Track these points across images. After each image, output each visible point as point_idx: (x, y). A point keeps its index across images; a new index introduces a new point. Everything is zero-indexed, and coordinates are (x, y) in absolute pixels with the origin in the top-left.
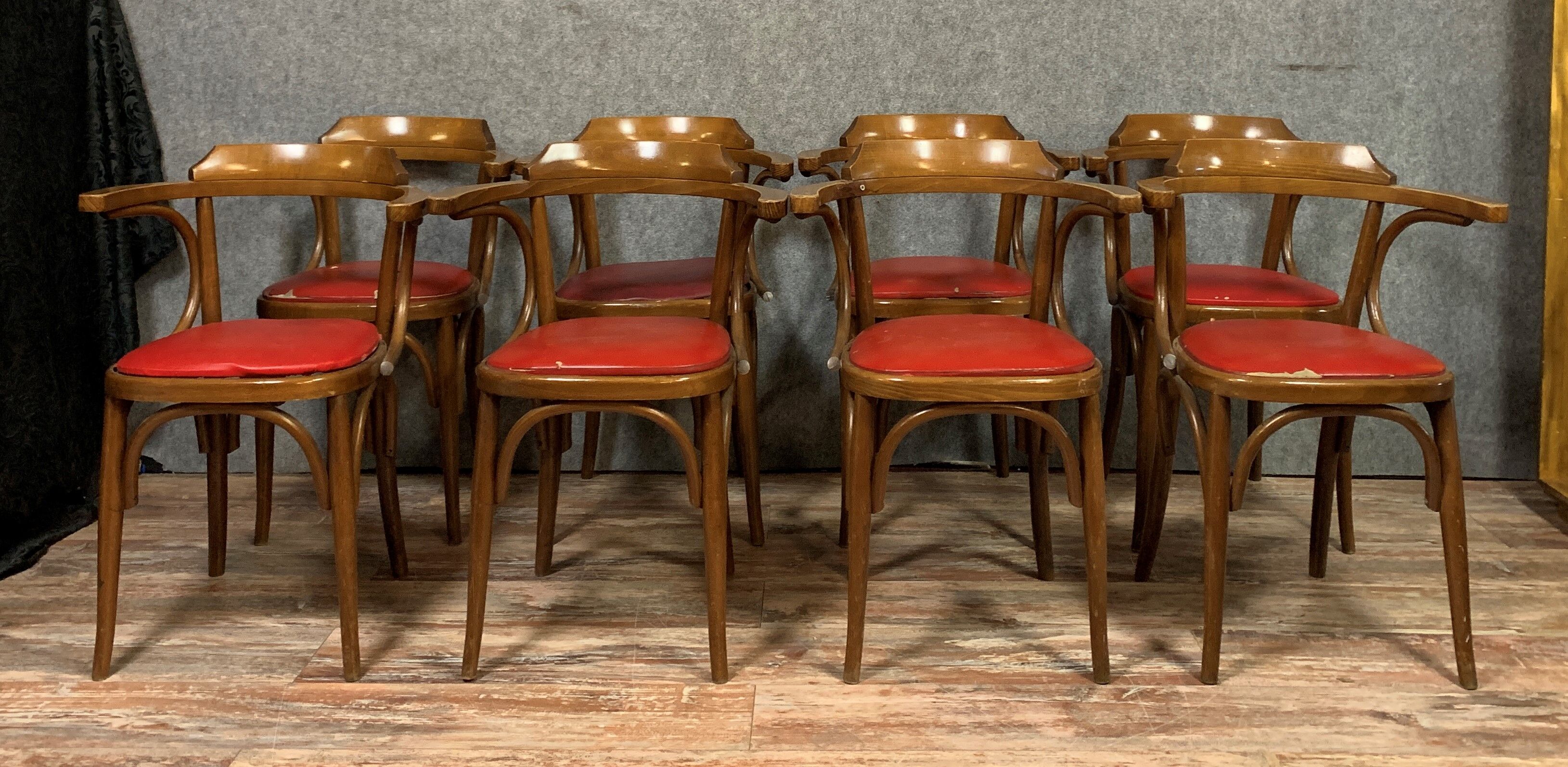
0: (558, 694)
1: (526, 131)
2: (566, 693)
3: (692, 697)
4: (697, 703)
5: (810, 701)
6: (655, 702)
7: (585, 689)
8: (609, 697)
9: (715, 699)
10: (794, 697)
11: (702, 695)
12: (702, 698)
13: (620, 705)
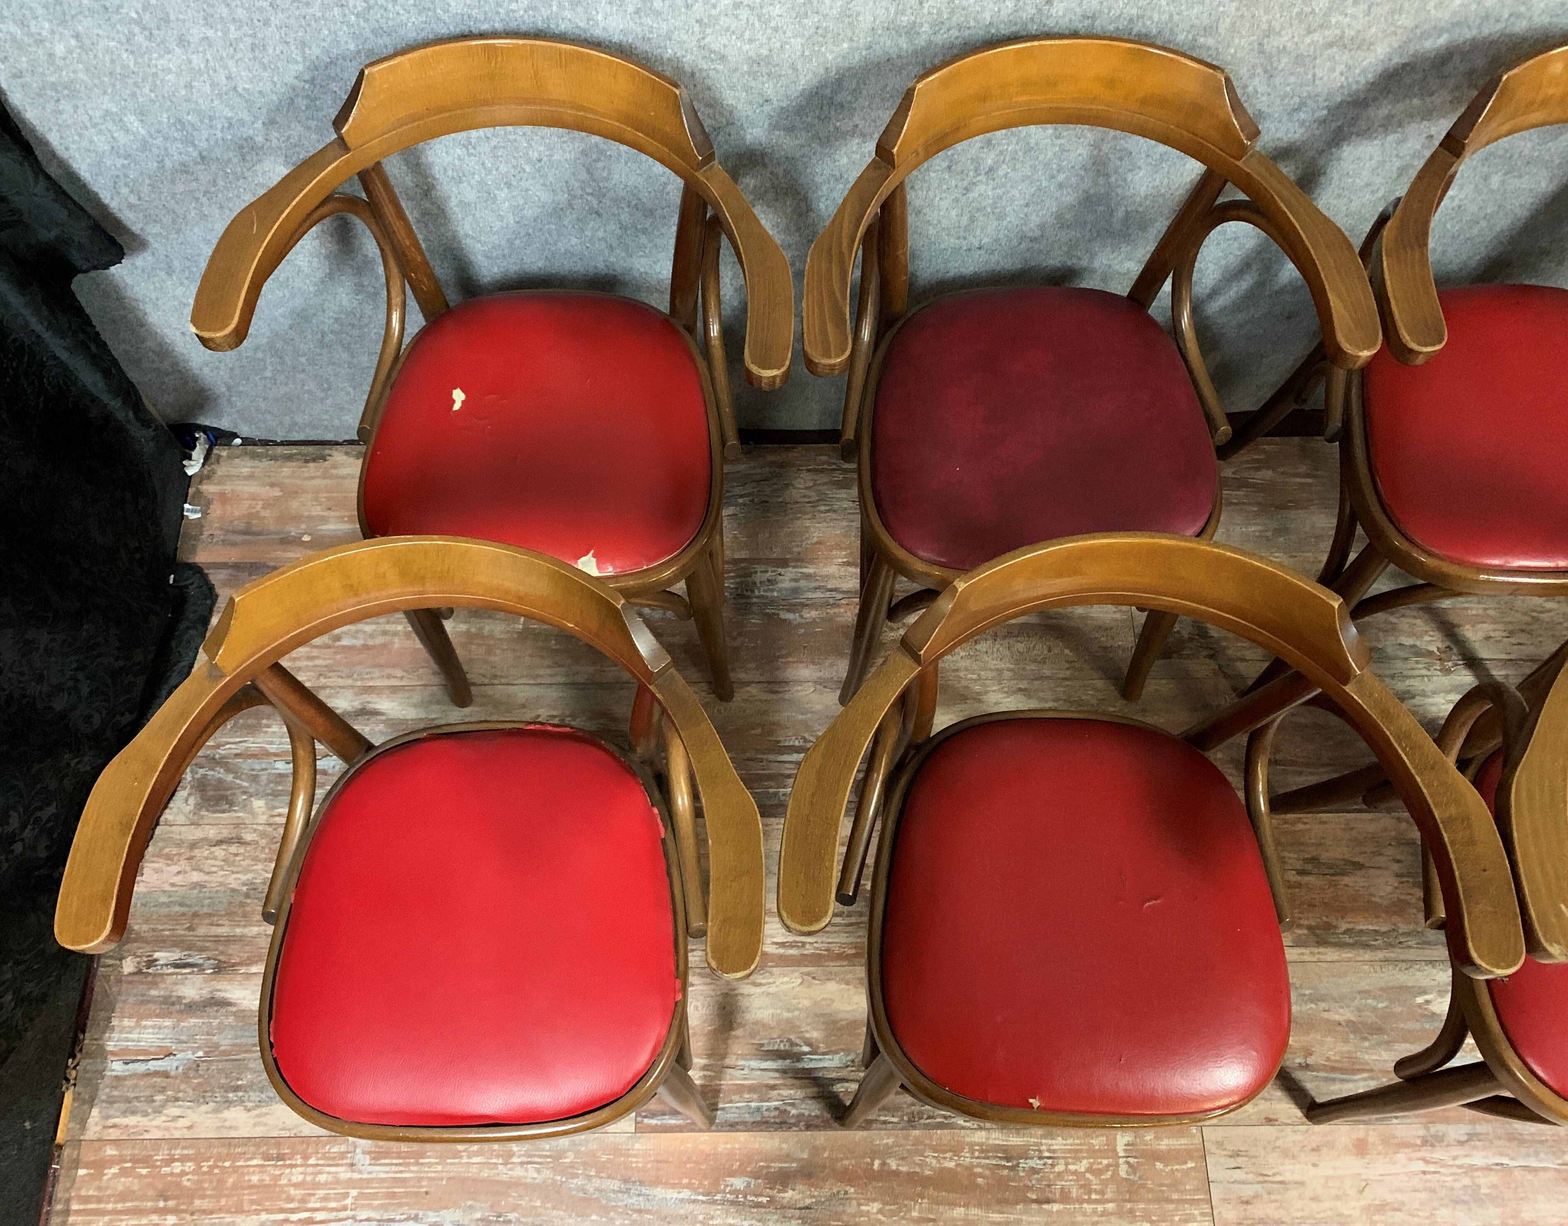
0: (966, 1159)
1: (751, 41)
2: (977, 1154)
3: (1131, 1160)
4: (1140, 1178)
5: (1274, 1171)
6: (1088, 1175)
7: (997, 1142)
8: (1031, 1163)
9: (1159, 1165)
10: (1253, 1160)
11: (1142, 1157)
12: (1143, 1164)
13: (1049, 1186)
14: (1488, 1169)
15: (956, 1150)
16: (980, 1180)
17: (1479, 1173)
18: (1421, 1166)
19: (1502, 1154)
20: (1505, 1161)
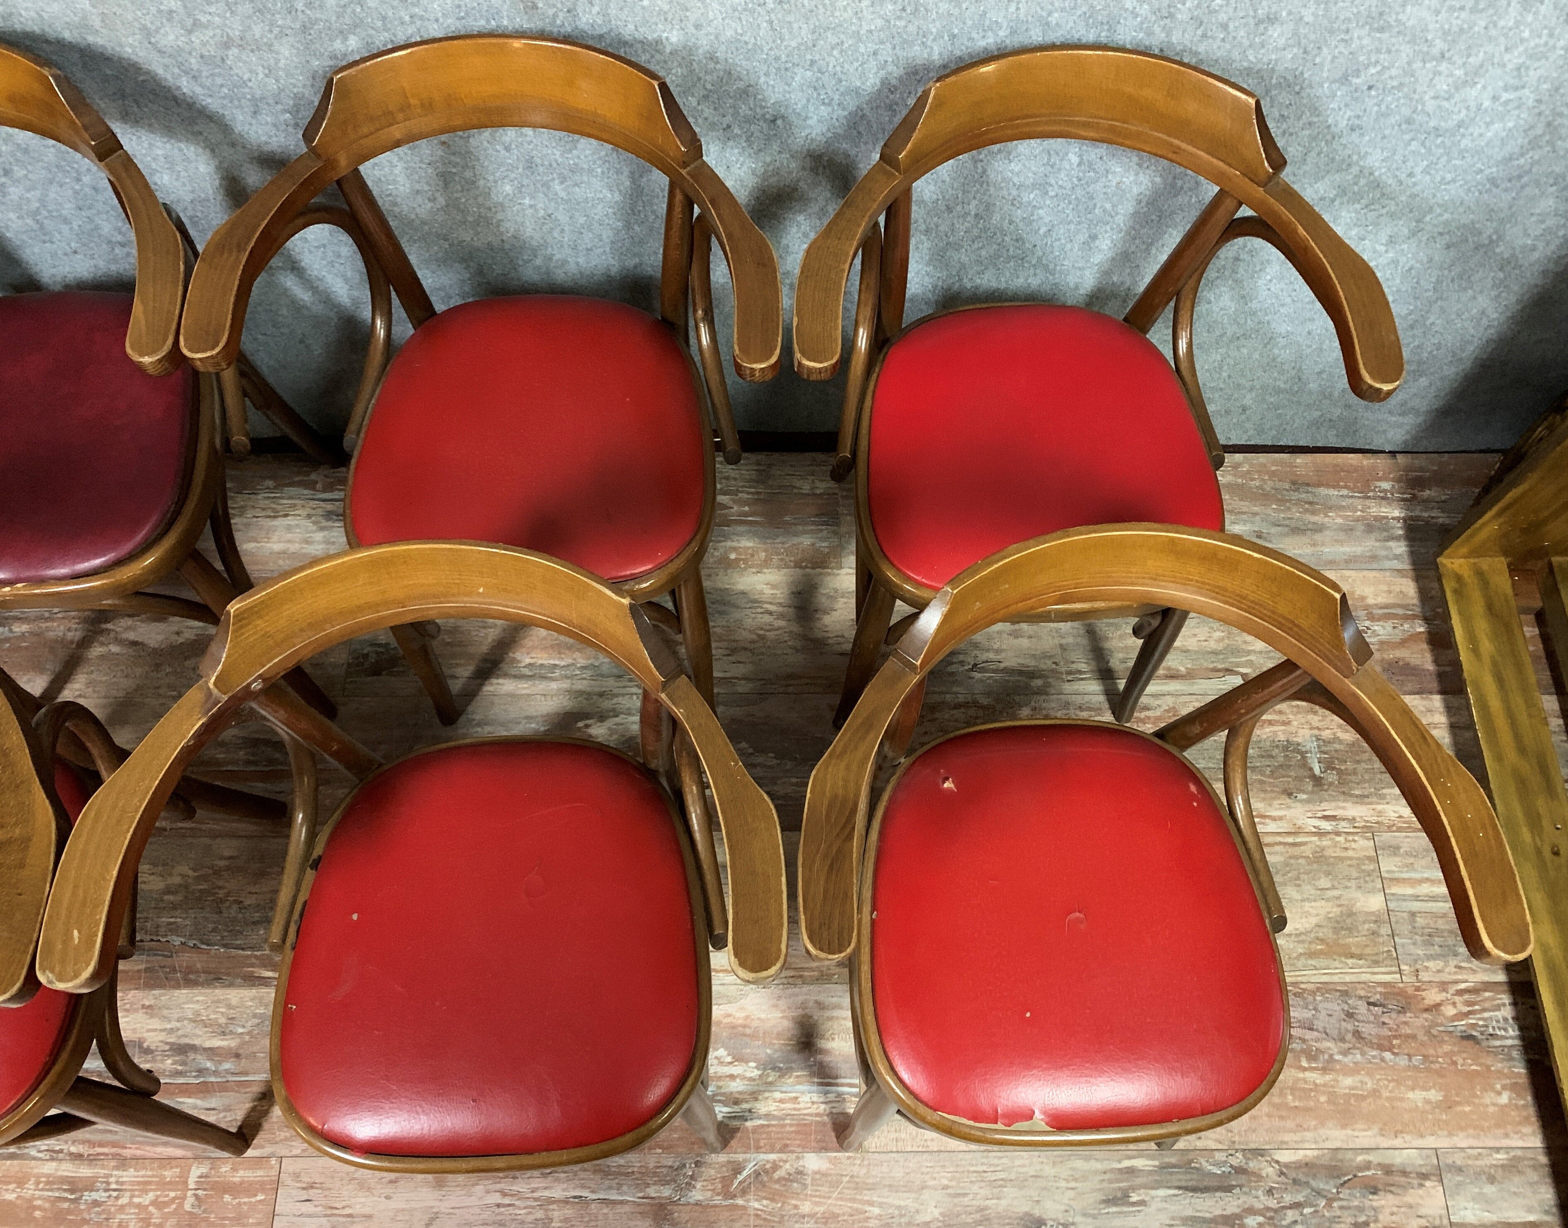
0: (30, 1190)
2: (41, 1186)
3: (200, 1192)
4: (204, 1212)
5: (344, 1203)
6: (151, 1208)
7: (66, 1174)
8: (95, 1196)
9: (227, 1198)
10: (326, 1193)
11: (212, 1189)
12: (211, 1196)
13: (107, 1219)
14: (566, 1202)
15: (21, 1182)
16: (38, 1214)
17: (554, 1206)
18: (497, 1198)
19: (583, 1187)
20: (585, 1193)
